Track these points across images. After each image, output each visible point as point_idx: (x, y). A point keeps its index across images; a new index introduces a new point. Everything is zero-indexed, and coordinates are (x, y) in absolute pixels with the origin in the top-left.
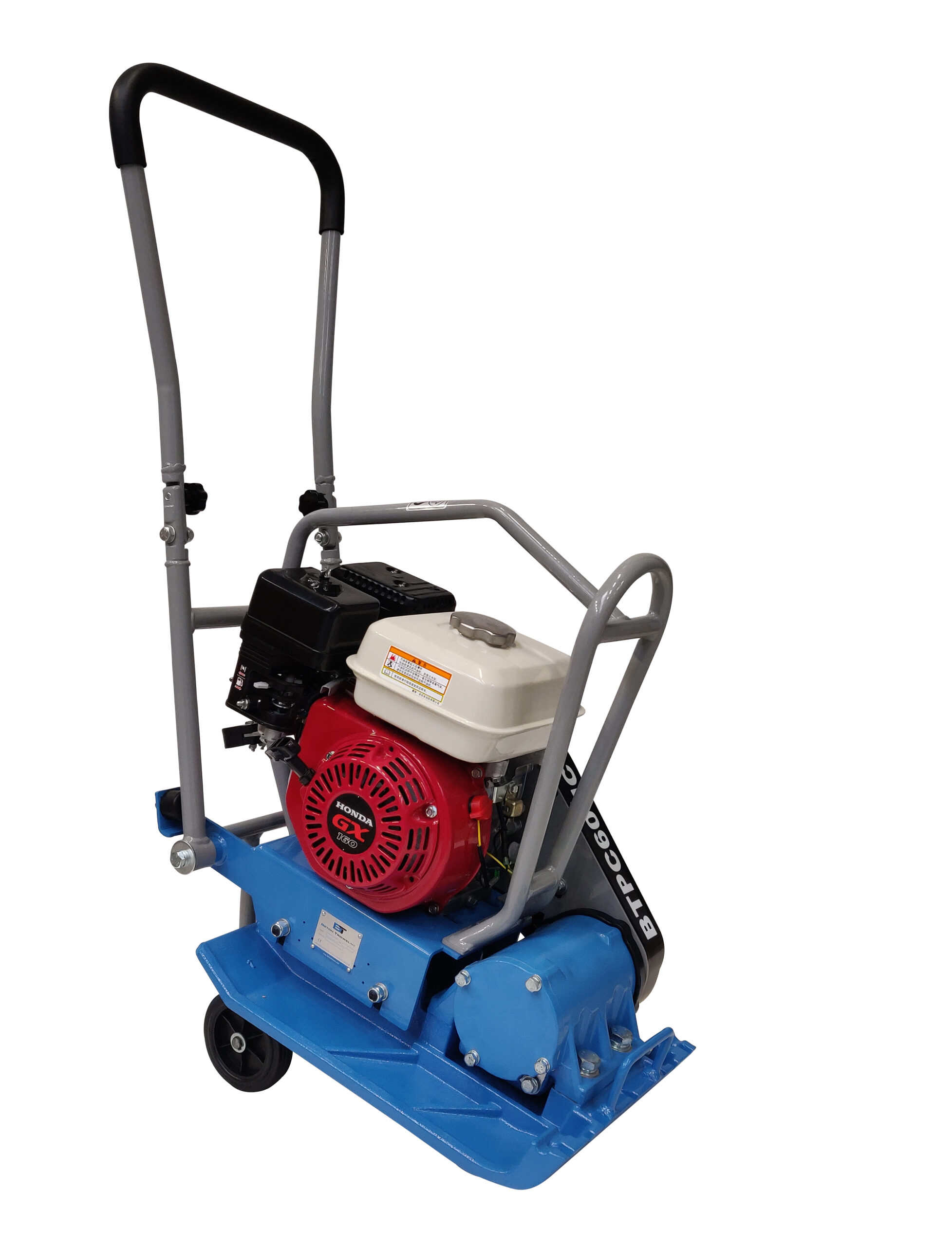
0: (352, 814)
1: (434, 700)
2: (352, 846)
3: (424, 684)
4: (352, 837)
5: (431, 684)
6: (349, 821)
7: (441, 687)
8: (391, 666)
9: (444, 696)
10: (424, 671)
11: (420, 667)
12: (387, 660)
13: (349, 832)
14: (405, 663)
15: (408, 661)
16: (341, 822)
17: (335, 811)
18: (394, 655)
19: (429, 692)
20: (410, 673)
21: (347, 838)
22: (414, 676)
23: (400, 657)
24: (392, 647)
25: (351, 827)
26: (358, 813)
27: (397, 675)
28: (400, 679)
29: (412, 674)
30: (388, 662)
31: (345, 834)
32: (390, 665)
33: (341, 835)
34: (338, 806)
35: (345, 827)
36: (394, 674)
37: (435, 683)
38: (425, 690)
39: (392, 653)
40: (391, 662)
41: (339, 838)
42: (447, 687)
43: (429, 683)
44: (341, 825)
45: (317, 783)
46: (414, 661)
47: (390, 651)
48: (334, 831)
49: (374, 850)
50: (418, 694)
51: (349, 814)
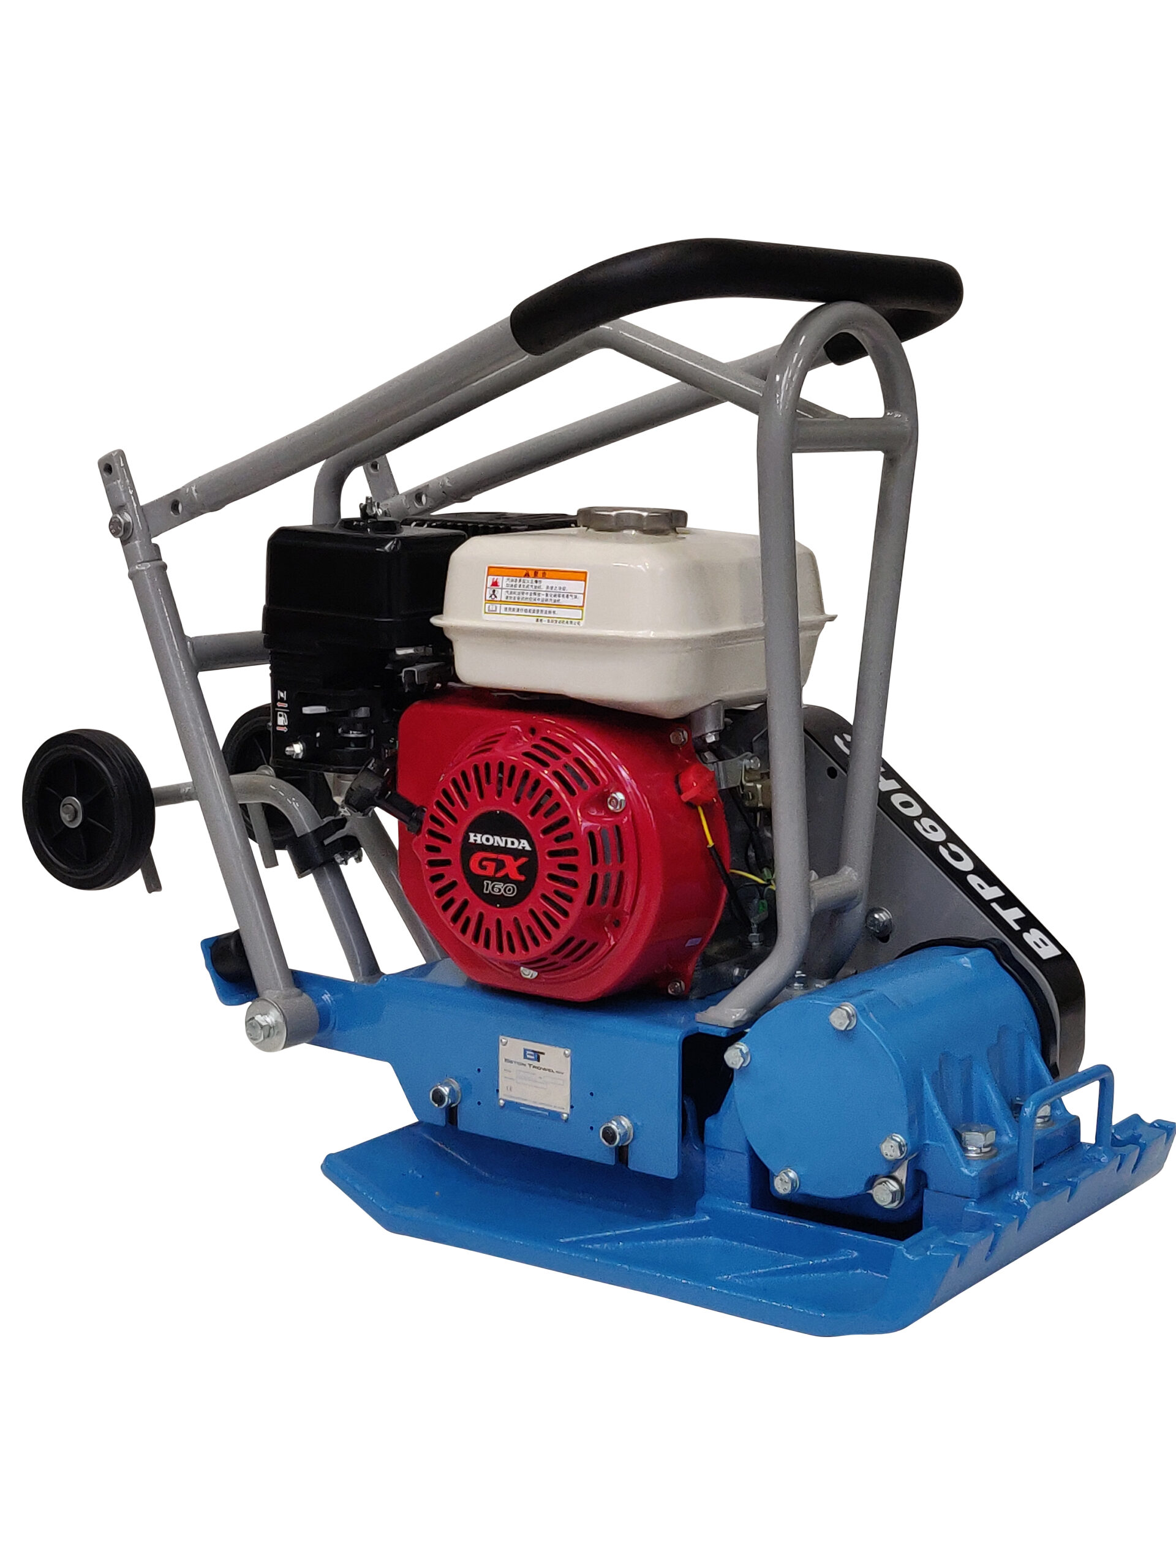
0: (496, 844)
1: (570, 621)
2: (509, 895)
3: (550, 603)
4: (505, 879)
5: (561, 598)
6: (494, 856)
7: (576, 597)
8: (496, 597)
9: (585, 609)
10: (545, 583)
11: (538, 580)
12: (488, 590)
13: (498, 875)
14: (514, 583)
15: (518, 579)
16: (484, 863)
17: (470, 850)
18: (496, 577)
19: (561, 613)
20: (525, 596)
21: (500, 885)
22: (533, 596)
23: (505, 578)
24: (489, 568)
25: (501, 865)
26: (504, 839)
27: (508, 606)
28: (514, 609)
29: (528, 596)
30: (489, 592)
31: (493, 879)
32: (493, 597)
33: (488, 884)
34: (472, 840)
35: (491, 868)
36: (503, 606)
37: (566, 594)
38: (554, 612)
39: (493, 577)
40: (494, 591)
41: (487, 890)
42: (584, 594)
43: (557, 598)
44: (484, 868)
45: (434, 819)
46: (527, 575)
47: (488, 575)
48: (476, 883)
49: (544, 885)
50: (546, 623)
51: (493, 845)
